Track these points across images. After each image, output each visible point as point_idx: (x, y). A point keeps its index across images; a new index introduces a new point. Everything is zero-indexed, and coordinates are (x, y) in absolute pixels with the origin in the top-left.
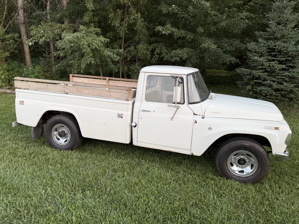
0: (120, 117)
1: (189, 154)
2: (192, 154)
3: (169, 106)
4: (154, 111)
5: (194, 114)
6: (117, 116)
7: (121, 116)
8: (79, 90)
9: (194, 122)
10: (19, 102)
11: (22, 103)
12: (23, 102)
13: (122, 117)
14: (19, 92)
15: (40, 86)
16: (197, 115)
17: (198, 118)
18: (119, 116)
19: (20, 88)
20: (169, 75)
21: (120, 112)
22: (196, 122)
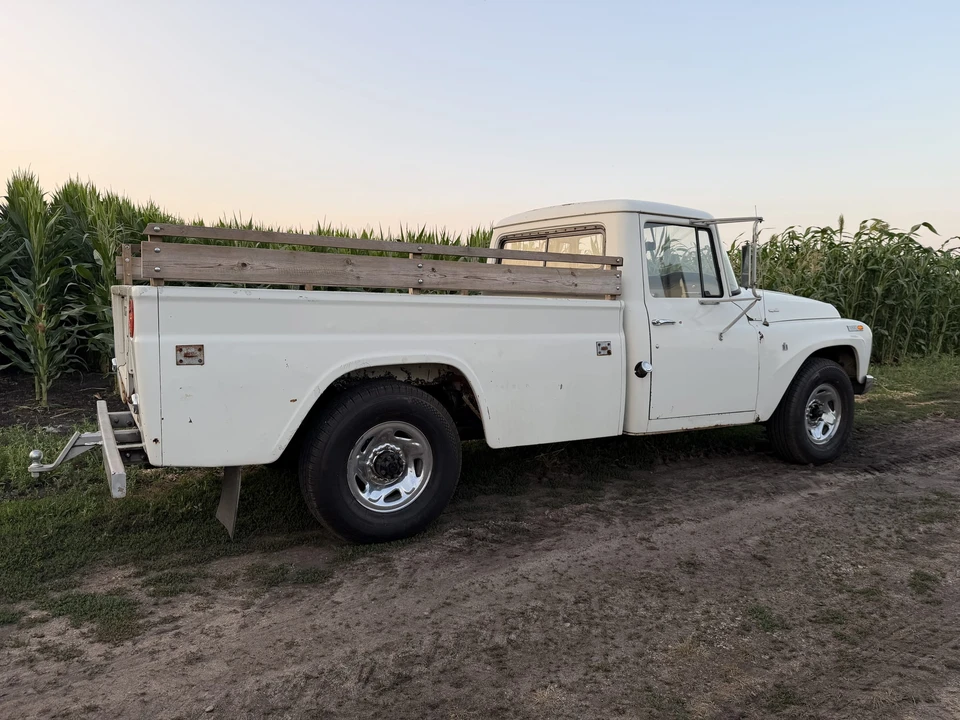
0: (606, 352)
1: (753, 420)
3: (702, 303)
4: (679, 323)
6: (596, 350)
7: (605, 350)
8: (479, 274)
9: (759, 336)
10: (172, 355)
11: (193, 354)
12: (201, 348)
13: (609, 353)
14: (168, 299)
15: (308, 268)
16: (752, 320)
18: (603, 349)
20: (687, 222)
21: (603, 337)
22: (762, 336)
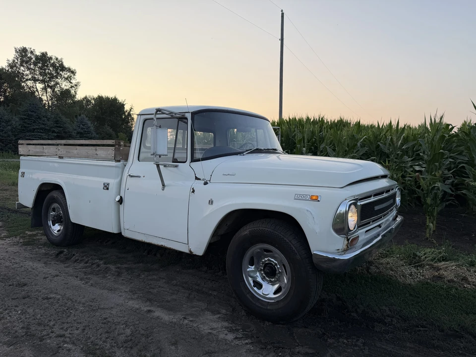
0: (106, 188)
1: (187, 251)
2: (190, 251)
4: (144, 177)
5: (197, 178)
6: (102, 186)
8: (69, 151)
9: (192, 191)
11: (23, 174)
13: (108, 189)
16: (199, 179)
17: (199, 185)
18: (105, 186)
19: (24, 155)
21: (106, 181)
22: (193, 191)
